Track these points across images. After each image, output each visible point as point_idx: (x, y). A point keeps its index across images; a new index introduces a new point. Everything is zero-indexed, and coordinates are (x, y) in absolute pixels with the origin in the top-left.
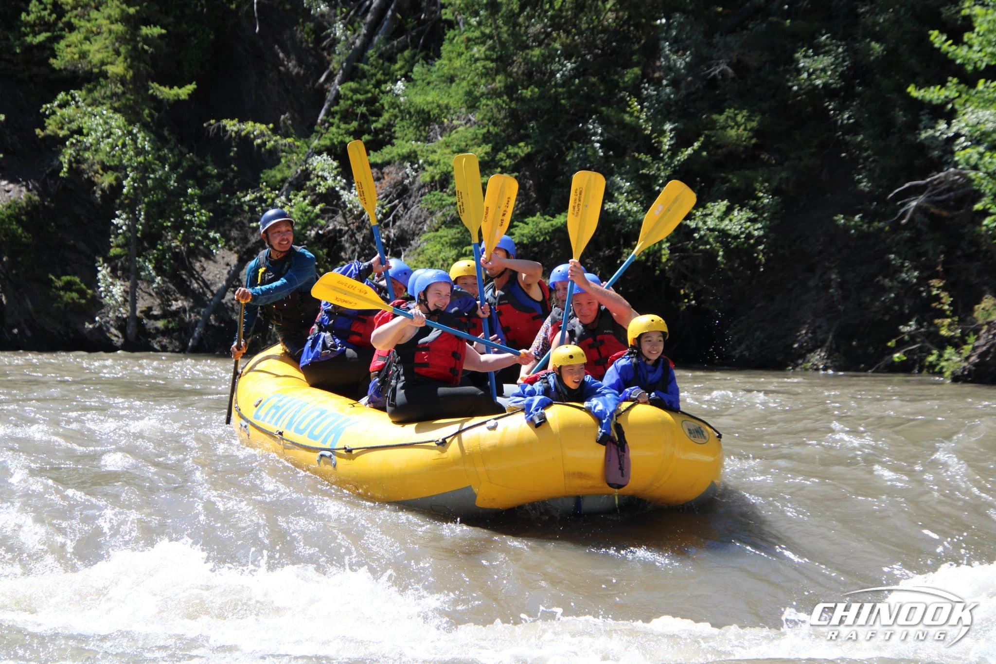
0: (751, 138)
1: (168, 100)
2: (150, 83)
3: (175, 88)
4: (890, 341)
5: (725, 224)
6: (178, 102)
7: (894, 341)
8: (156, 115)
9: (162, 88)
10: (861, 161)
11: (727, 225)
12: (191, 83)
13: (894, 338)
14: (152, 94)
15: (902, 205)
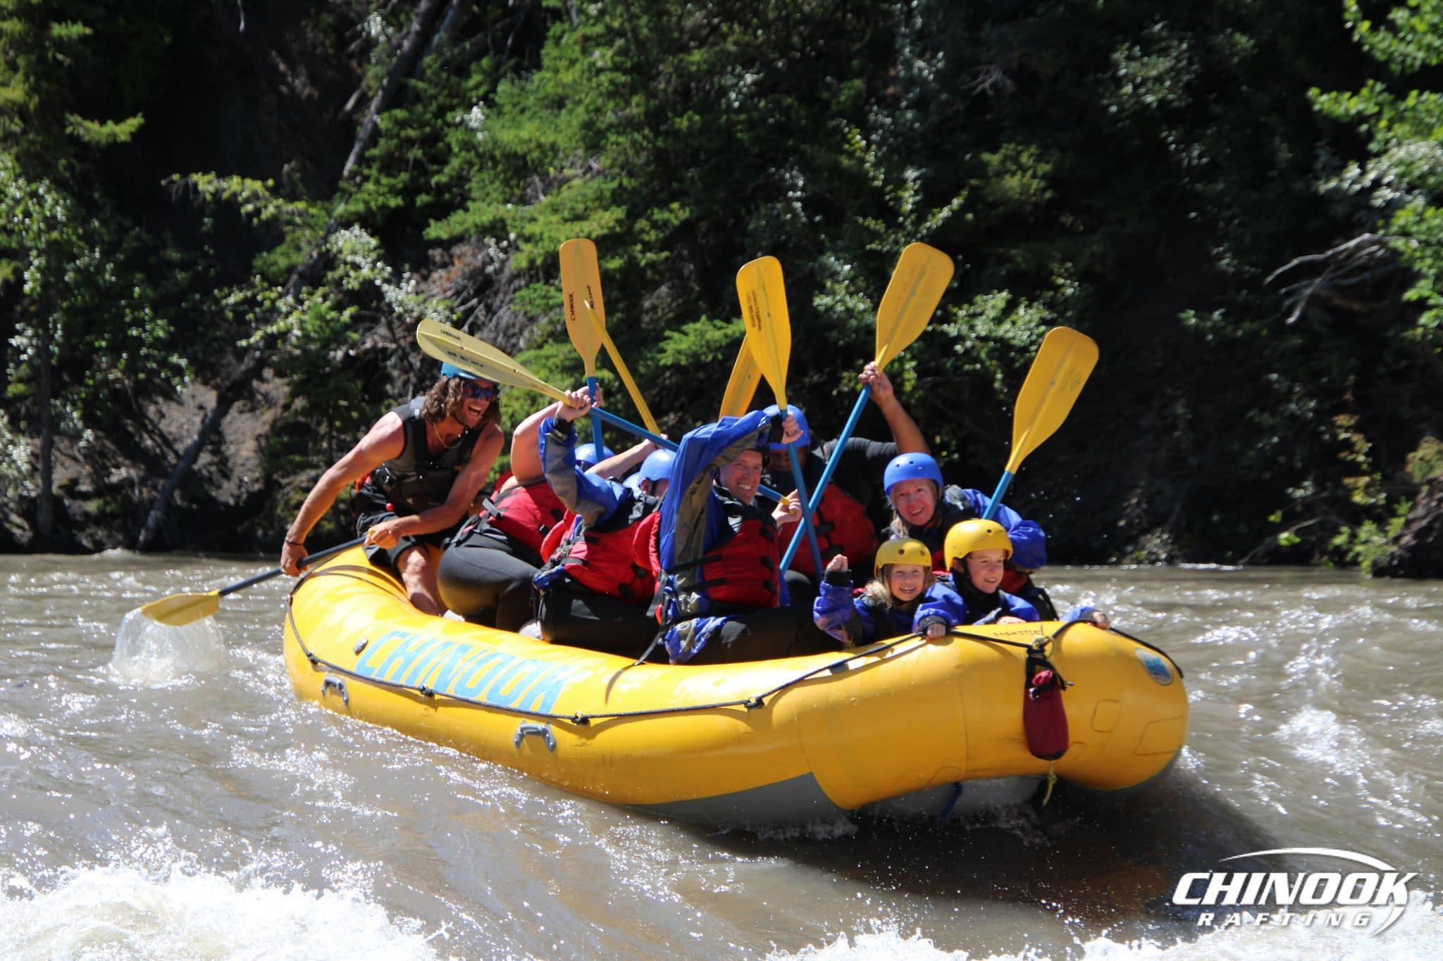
0: (1044, 190)
1: (98, 143)
2: (68, 116)
3: (110, 123)
4: (1273, 513)
6: (114, 146)
7: (1279, 512)
8: (79, 167)
9: (88, 124)
10: (1222, 224)
11: (1007, 331)
12: (134, 116)
13: (1280, 508)
14: (72, 134)
15: (1288, 294)
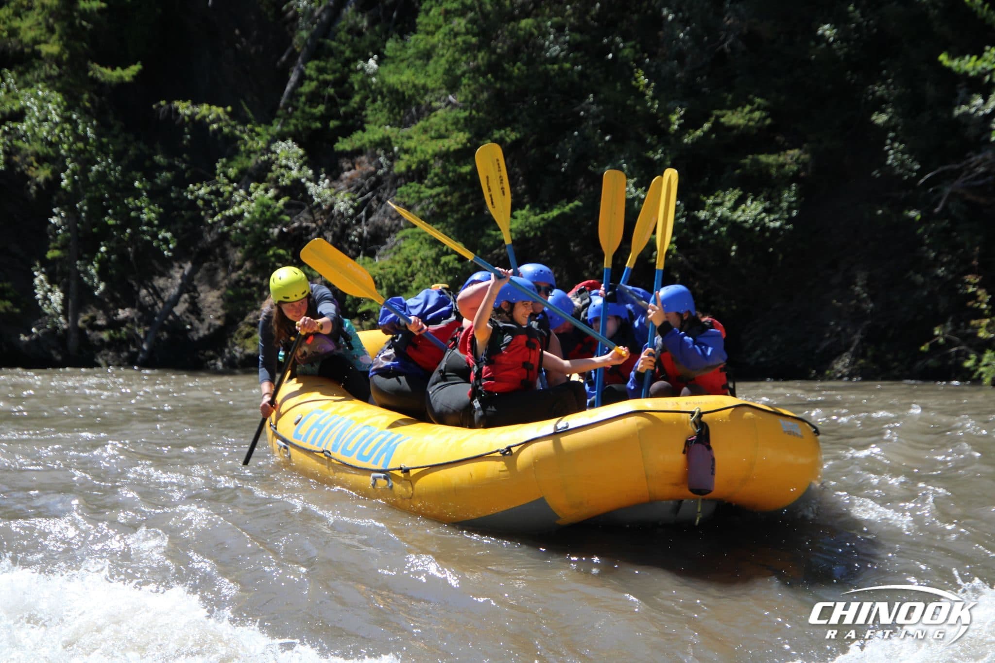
0: (765, 118)
1: (110, 83)
2: (89, 63)
3: (118, 69)
4: (923, 344)
5: (739, 216)
6: (121, 85)
7: (927, 344)
8: (96, 99)
9: (104, 70)
10: (889, 141)
11: (739, 217)
12: (135, 64)
13: (928, 341)
14: (92, 77)
15: (934, 192)
